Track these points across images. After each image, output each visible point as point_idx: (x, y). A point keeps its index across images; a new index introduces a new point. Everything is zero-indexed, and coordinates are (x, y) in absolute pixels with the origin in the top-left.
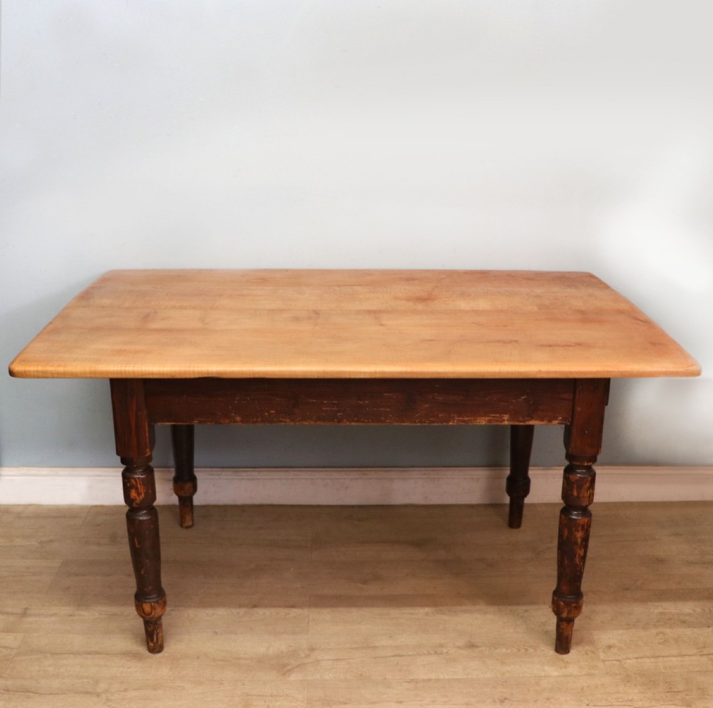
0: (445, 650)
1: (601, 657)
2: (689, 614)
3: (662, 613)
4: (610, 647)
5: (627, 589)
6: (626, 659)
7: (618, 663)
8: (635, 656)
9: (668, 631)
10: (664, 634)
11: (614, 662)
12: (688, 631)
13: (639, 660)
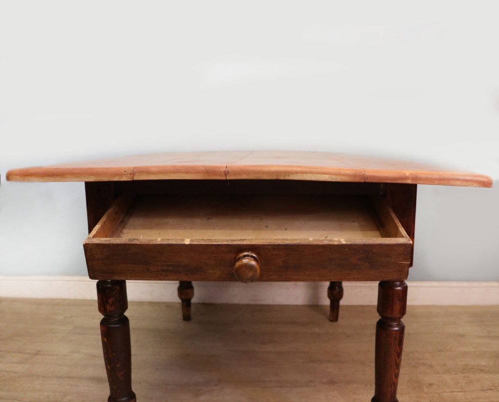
0: (313, 384)
1: (425, 391)
2: (485, 366)
3: (466, 365)
4: (431, 385)
5: (440, 351)
6: (443, 392)
7: (438, 395)
8: (450, 390)
9: (471, 375)
10: (468, 377)
11: (435, 394)
12: (486, 376)
13: (453, 393)
